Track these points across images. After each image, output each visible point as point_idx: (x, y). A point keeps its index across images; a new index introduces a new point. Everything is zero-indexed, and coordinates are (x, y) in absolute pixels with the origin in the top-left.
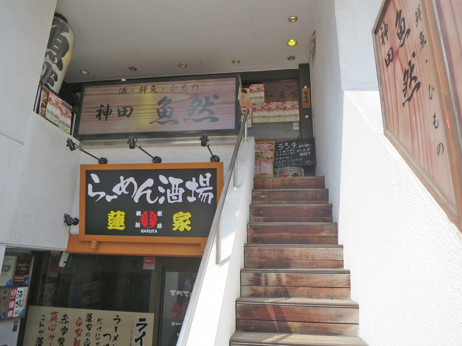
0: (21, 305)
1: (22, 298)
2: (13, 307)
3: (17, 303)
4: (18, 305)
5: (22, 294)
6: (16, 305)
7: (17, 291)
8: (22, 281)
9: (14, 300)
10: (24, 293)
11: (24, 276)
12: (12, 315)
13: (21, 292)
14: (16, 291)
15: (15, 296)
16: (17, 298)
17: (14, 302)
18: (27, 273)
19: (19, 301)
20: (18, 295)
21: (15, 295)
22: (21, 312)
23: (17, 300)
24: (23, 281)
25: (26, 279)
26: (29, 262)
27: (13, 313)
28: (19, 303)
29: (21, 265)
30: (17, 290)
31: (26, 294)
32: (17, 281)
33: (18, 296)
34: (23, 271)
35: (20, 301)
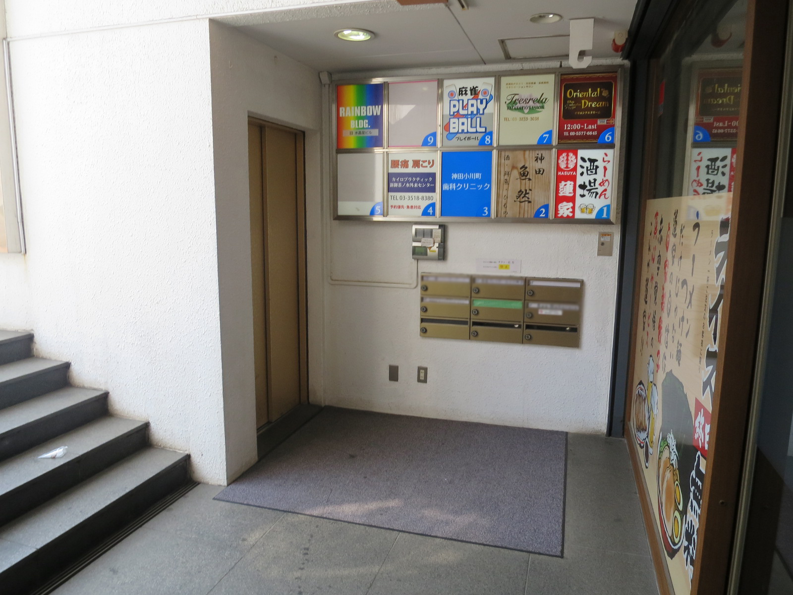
0: (597, 194)
1: (599, 177)
2: (572, 195)
3: (583, 187)
4: (586, 193)
5: (597, 167)
6: (579, 191)
7: (576, 158)
8: (589, 133)
9: (573, 179)
10: (605, 164)
11: (595, 123)
12: (573, 212)
13: (592, 161)
14: (574, 157)
15: (575, 169)
16: (582, 174)
17: (572, 183)
18: (607, 113)
19: (590, 182)
20: (582, 167)
21: (571, 166)
22: (601, 210)
23: (580, 180)
24: (595, 133)
25: (601, 130)
26: (608, 86)
27: (573, 208)
28: (589, 188)
29: (580, 95)
30: (576, 154)
31: (610, 167)
32: (572, 134)
33: (585, 170)
34: (591, 109)
35: (595, 183)
